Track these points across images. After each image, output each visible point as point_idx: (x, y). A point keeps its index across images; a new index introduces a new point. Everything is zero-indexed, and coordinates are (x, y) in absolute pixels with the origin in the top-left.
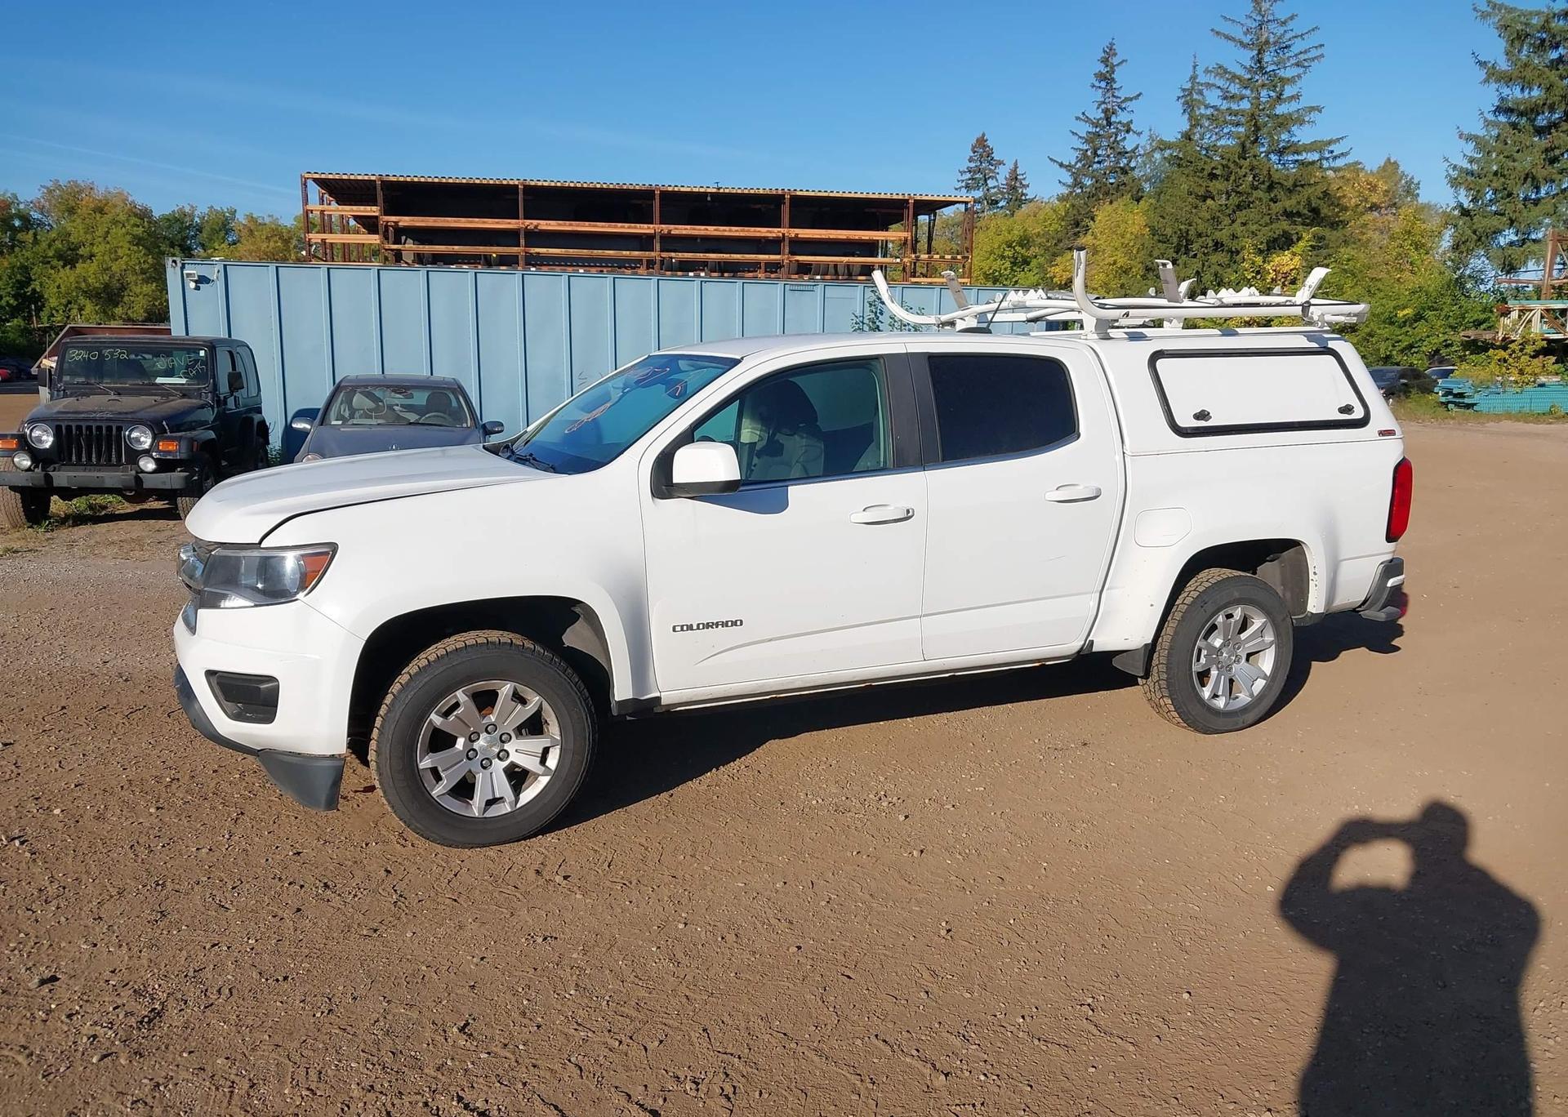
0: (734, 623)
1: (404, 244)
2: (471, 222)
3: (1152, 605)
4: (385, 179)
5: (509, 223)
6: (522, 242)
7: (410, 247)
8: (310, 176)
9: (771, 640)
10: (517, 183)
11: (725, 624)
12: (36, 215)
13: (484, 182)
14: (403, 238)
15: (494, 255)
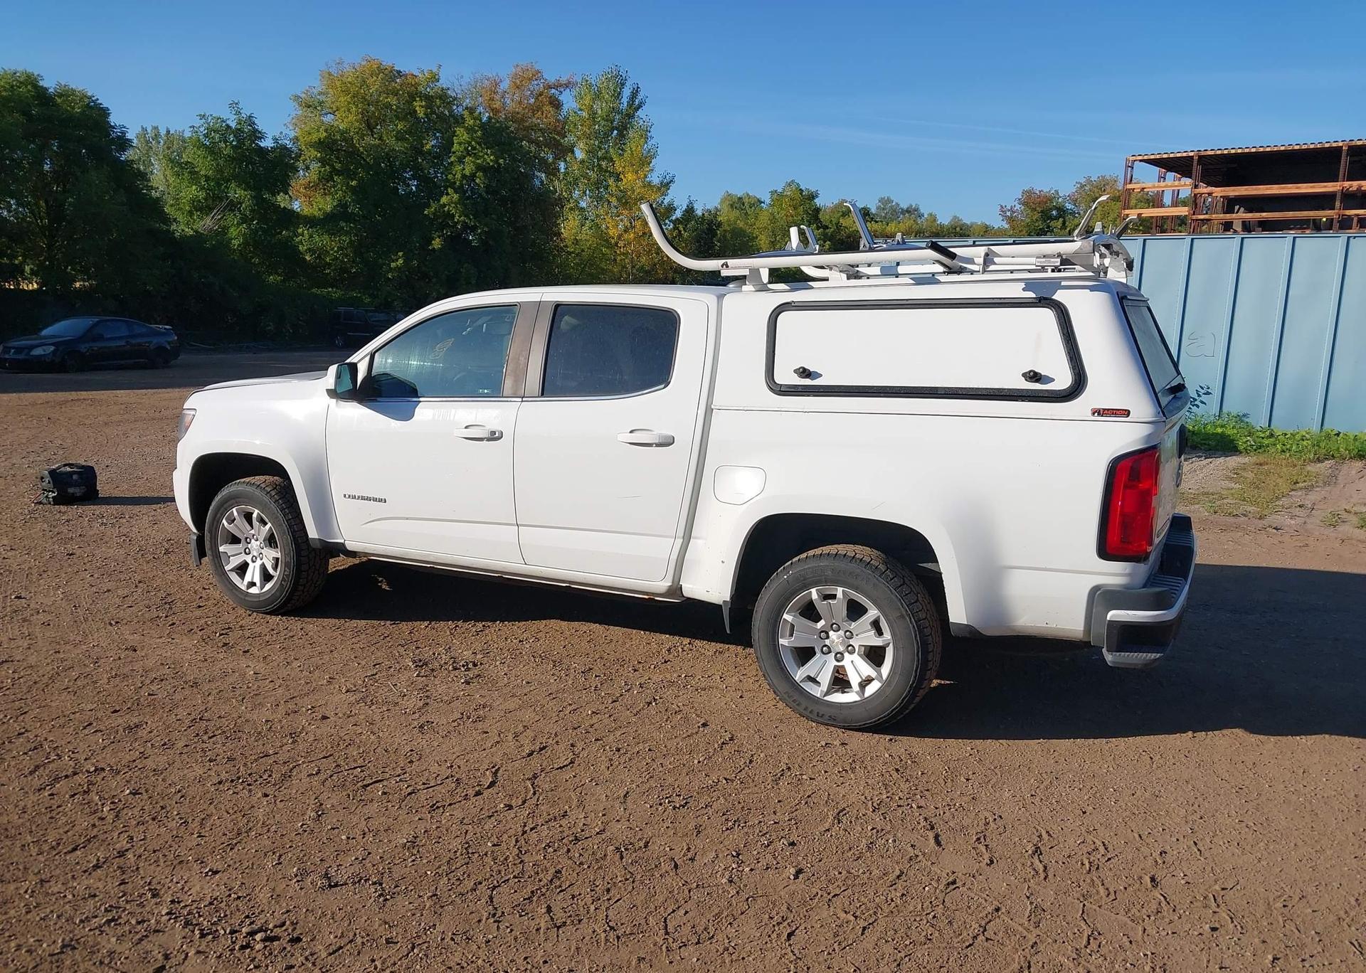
0: (380, 500)
1: (1237, 213)
2: (1283, 188)
3: (723, 562)
4: (1203, 153)
5: (1325, 187)
6: (1338, 204)
7: (1241, 215)
8: (1134, 158)
9: (407, 519)
10: (1341, 144)
11: (375, 500)
12: (1069, 206)
13: (1304, 147)
14: (1237, 207)
15: (1324, 219)
